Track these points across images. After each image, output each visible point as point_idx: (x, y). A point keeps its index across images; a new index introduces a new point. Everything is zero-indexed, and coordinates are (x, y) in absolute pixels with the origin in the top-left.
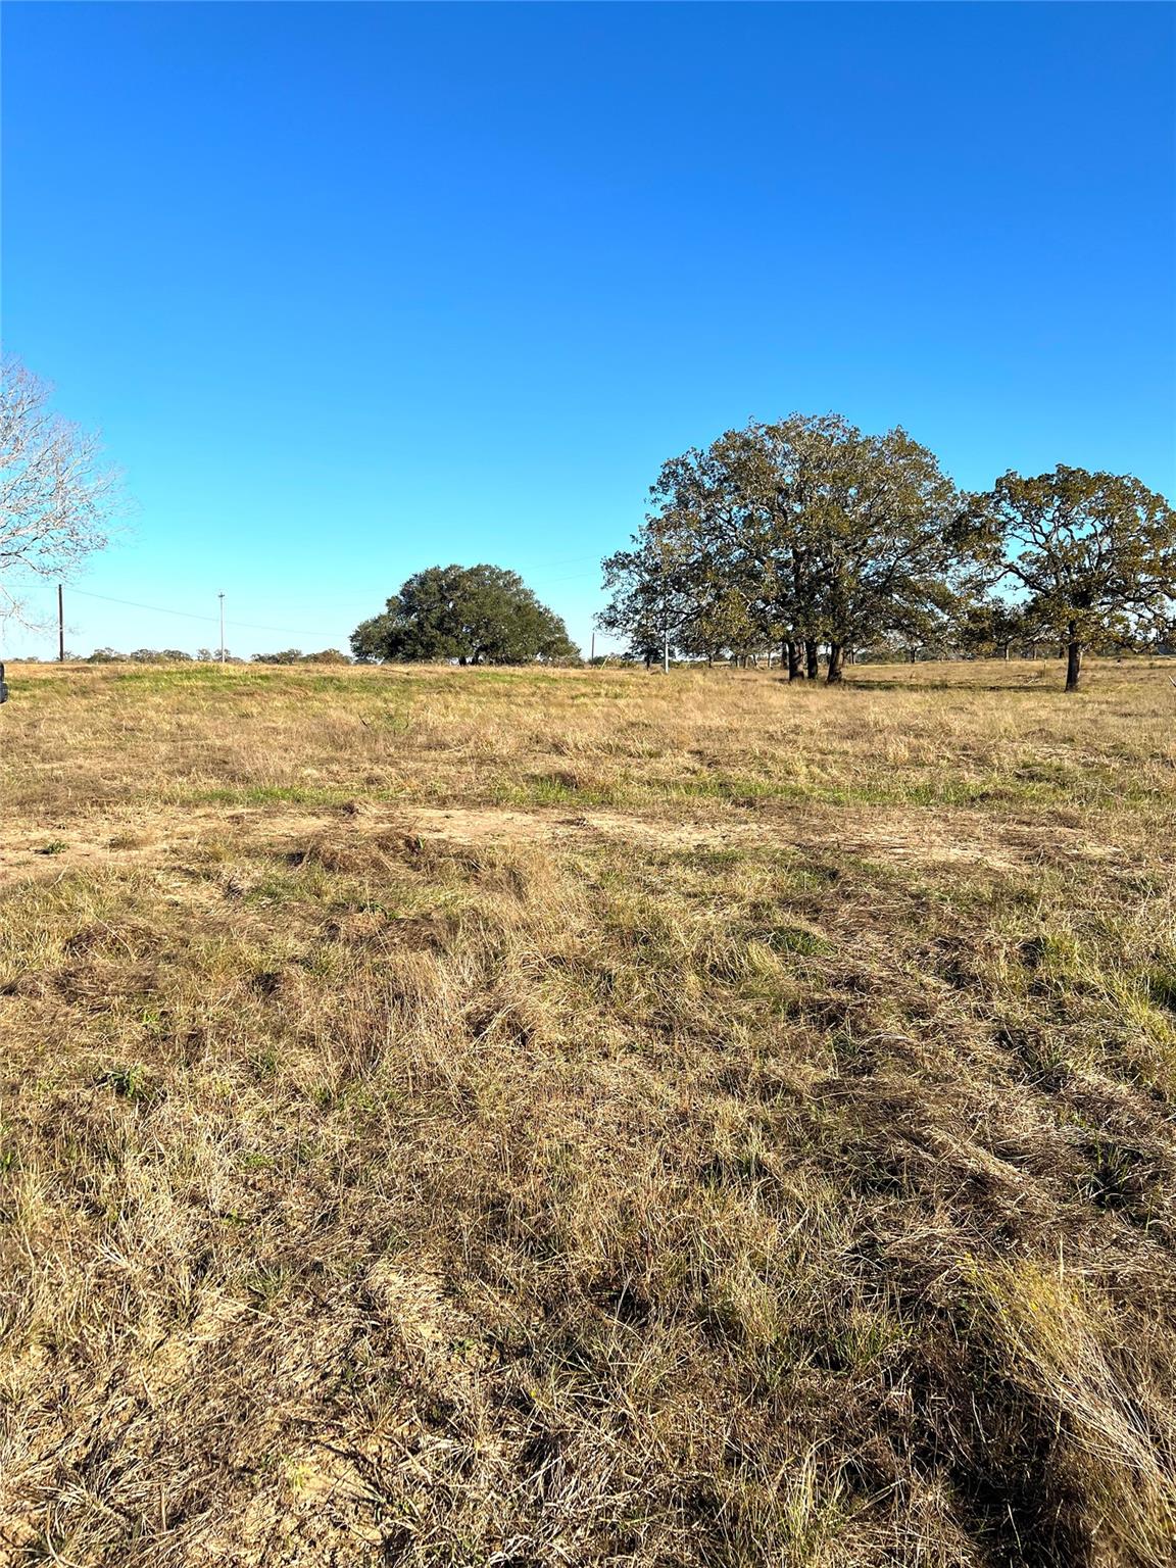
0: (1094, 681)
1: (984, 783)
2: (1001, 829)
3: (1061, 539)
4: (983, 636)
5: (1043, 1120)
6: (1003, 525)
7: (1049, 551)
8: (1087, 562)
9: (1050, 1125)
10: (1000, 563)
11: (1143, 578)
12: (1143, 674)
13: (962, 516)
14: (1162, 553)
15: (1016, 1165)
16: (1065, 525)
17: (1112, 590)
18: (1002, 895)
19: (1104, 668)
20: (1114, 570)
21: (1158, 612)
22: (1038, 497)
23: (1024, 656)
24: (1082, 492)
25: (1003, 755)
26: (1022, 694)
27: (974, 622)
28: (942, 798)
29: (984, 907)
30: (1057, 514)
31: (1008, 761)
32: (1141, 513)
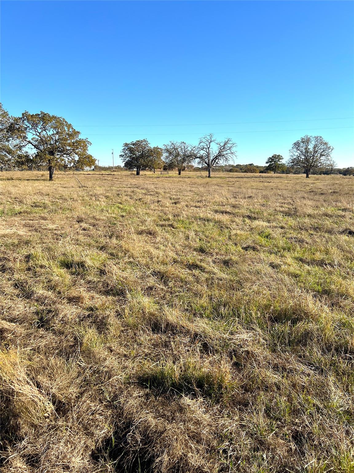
0: (58, 178)
1: (21, 209)
2: (23, 222)
3: (44, 135)
4: (23, 163)
5: (25, 307)
6: (26, 129)
7: (41, 138)
8: (52, 142)
9: (27, 308)
10: (26, 140)
11: (68, 148)
12: (71, 176)
13: (12, 124)
14: (72, 141)
15: (14, 323)
16: (45, 130)
17: (60, 151)
18: (21, 242)
19: (61, 174)
20: (60, 145)
21: (73, 158)
22: (36, 120)
23: (38, 170)
24: (49, 120)
25: (28, 200)
26: (36, 182)
27: (19, 159)
28: (7, 214)
29: (15, 246)
30: (42, 126)
31: (29, 202)
32: (66, 129)
